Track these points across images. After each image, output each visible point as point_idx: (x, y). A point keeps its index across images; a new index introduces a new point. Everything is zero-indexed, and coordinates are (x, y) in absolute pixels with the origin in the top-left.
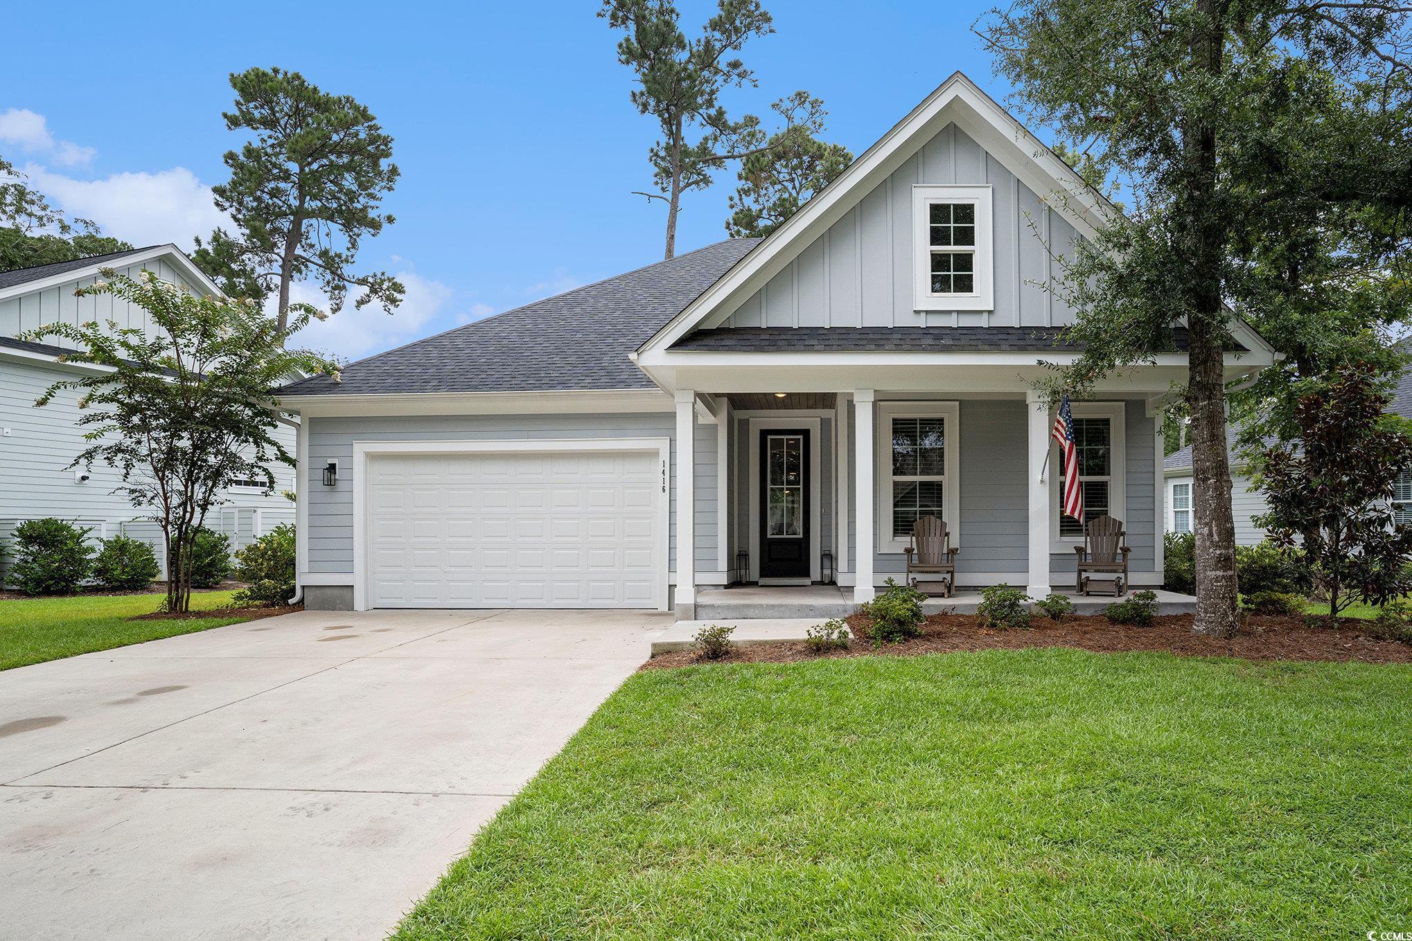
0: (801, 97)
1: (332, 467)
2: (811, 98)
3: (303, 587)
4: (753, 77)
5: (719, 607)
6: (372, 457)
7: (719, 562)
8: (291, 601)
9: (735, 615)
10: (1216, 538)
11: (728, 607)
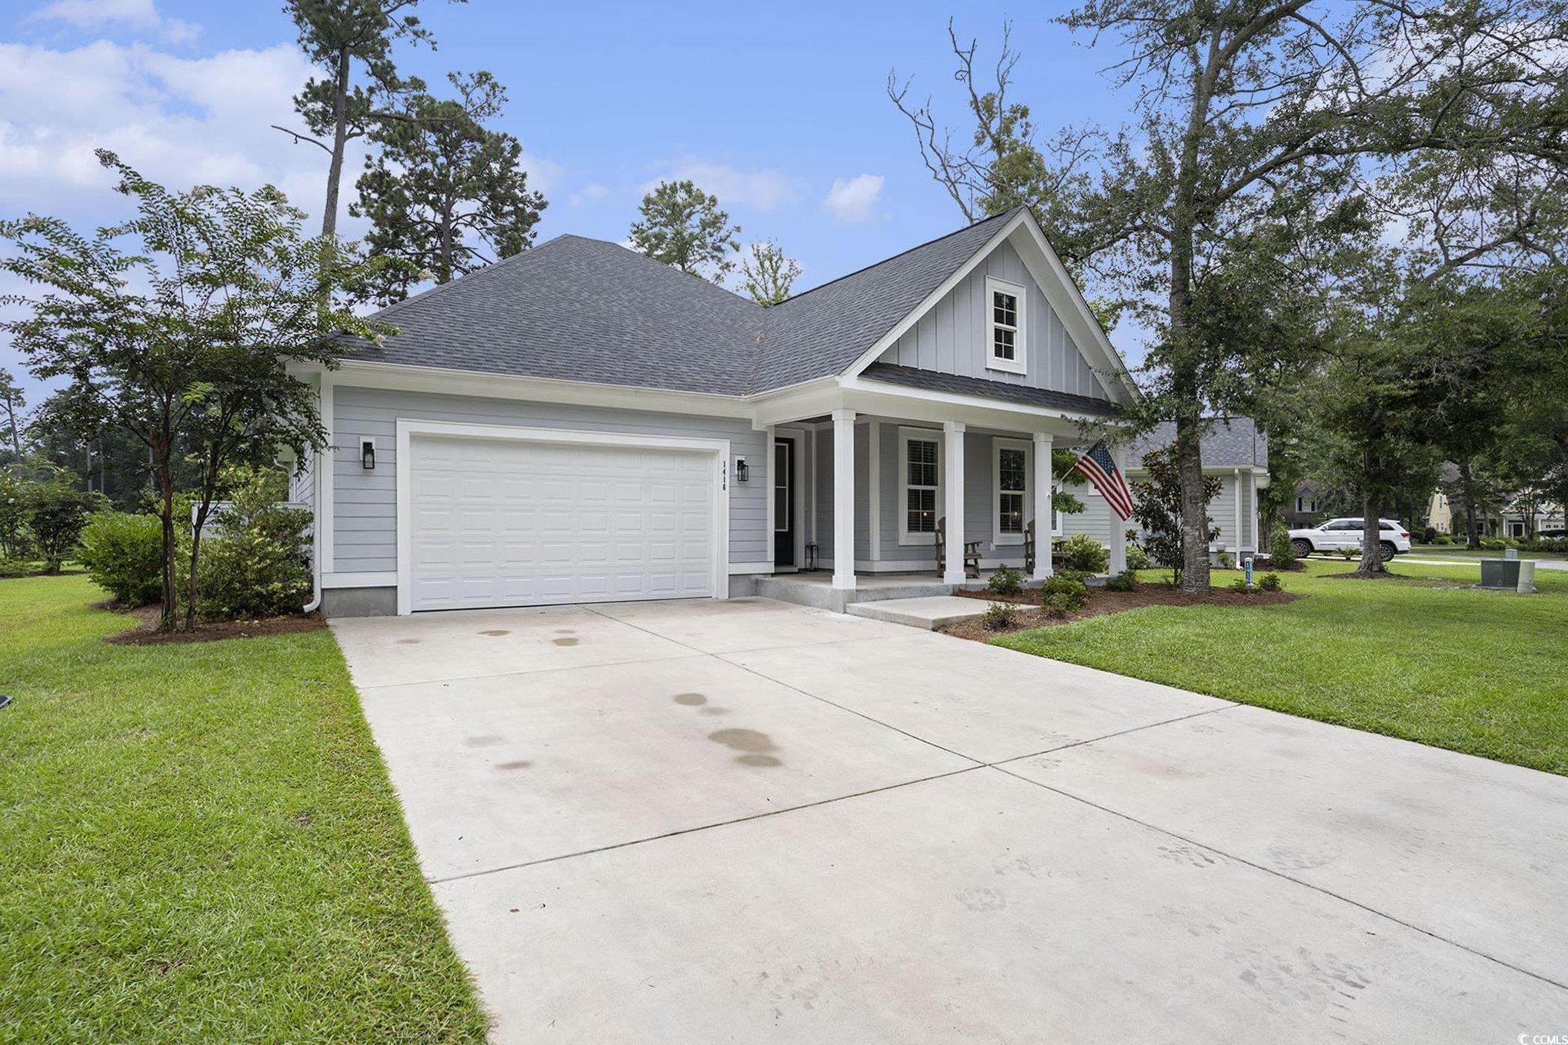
0: (483, 78)
1: (368, 448)
2: (493, 81)
3: (323, 590)
4: (432, 38)
5: (871, 591)
6: (416, 438)
7: (768, 553)
8: (307, 608)
9: (882, 596)
10: (1203, 538)
11: (877, 591)
